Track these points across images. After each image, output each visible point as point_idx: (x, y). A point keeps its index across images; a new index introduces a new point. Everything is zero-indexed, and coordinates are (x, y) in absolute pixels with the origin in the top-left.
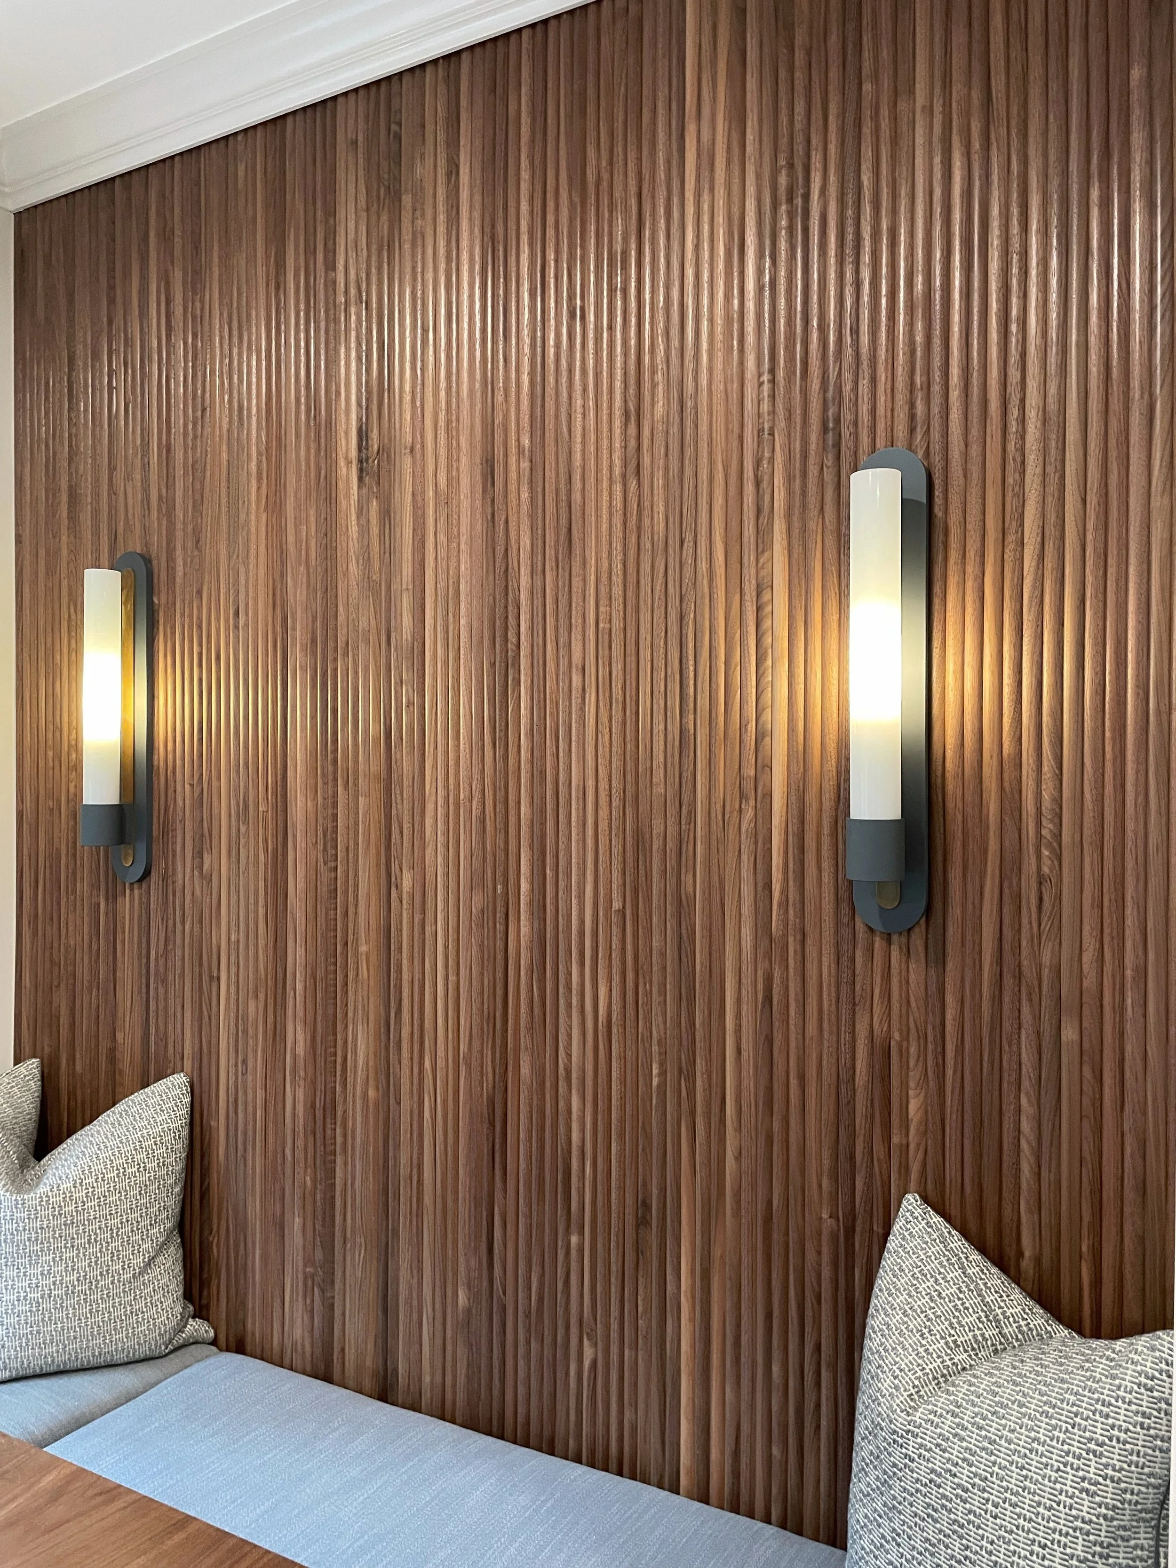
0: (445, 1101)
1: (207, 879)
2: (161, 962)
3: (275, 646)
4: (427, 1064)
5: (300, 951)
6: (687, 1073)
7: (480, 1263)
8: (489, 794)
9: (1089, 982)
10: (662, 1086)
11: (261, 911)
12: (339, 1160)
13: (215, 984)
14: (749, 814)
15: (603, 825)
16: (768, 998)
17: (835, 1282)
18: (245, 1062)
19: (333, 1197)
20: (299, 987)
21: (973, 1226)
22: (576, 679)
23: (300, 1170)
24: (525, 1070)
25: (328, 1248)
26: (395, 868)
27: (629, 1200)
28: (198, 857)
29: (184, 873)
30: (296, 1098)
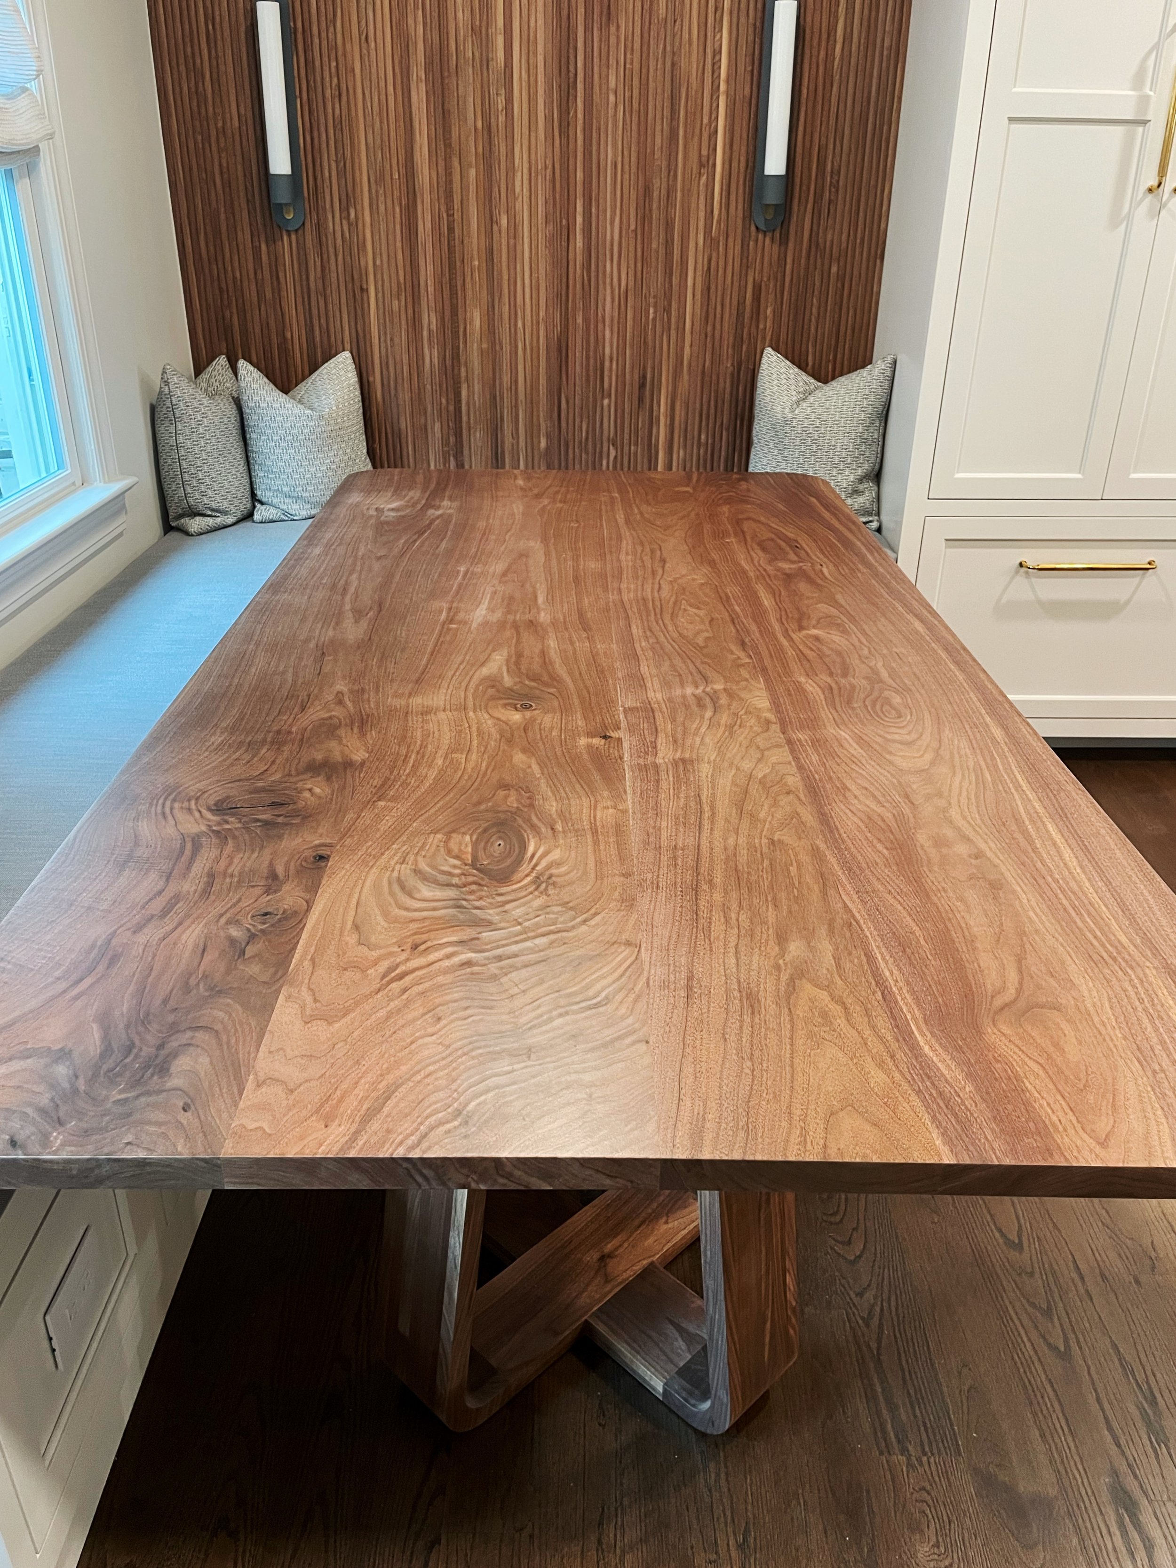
0: (531, 344)
1: (354, 226)
2: (320, 283)
4: (520, 324)
5: (430, 268)
6: (668, 310)
7: (553, 421)
8: (557, 166)
9: (844, 245)
10: (654, 319)
11: (399, 244)
12: (464, 386)
13: (365, 294)
14: (704, 178)
15: (626, 183)
16: (709, 268)
17: (731, 394)
18: (391, 339)
19: (461, 407)
23: (437, 396)
24: (580, 320)
25: (458, 434)
26: (496, 212)
27: (636, 375)
28: (345, 210)
29: (334, 223)
30: (431, 356)
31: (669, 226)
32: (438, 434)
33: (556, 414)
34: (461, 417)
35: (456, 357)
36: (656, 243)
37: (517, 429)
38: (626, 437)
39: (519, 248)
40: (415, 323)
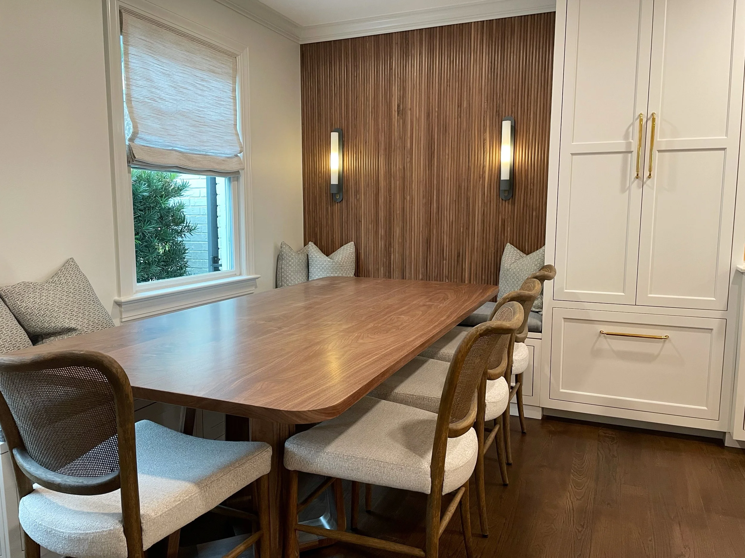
0: (417, 240)
1: (358, 200)
2: (346, 219)
3: (376, 150)
4: (413, 233)
5: (382, 214)
6: (468, 228)
7: (425, 269)
8: (427, 180)
9: (538, 205)
10: (463, 232)
11: (372, 206)
12: (392, 255)
13: (360, 223)
14: (481, 181)
15: (452, 185)
16: (484, 214)
17: (494, 260)
18: (368, 238)
19: (391, 262)
20: (382, 221)
21: (518, 246)
22: (447, 157)
23: (382, 258)
24: (435, 232)
26: (405, 195)
27: (456, 253)
28: (356, 196)
29: (352, 199)
30: (381, 244)
31: (468, 199)
32: (382, 272)
33: (426, 266)
34: (391, 266)
35: (390, 244)
36: (463, 205)
37: (411, 271)
38: (452, 276)
39: (413, 207)
40: (377, 232)
